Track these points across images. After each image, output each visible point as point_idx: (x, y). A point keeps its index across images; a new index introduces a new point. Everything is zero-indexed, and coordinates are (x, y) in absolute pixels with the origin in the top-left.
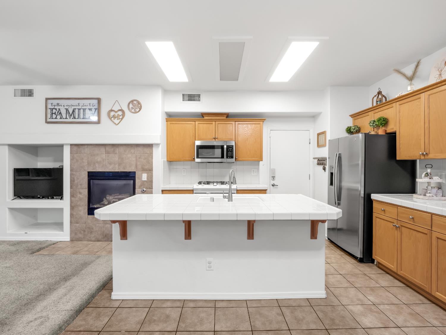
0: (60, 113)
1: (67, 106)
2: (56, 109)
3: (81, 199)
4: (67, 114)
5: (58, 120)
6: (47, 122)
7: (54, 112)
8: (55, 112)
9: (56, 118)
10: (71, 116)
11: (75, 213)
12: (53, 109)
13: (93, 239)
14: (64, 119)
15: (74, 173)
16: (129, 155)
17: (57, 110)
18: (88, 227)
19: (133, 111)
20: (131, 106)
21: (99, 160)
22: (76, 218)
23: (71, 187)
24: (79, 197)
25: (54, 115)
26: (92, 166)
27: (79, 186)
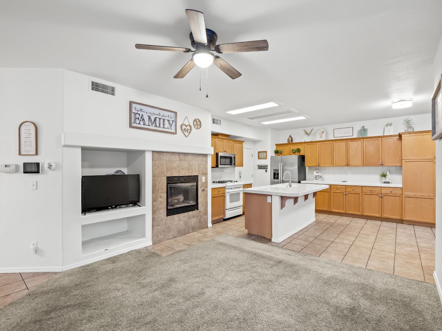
0: (143, 119)
1: (150, 113)
2: (139, 114)
3: (161, 203)
4: (150, 122)
5: (142, 126)
6: (131, 126)
7: (137, 117)
8: (139, 117)
9: (139, 124)
10: (153, 123)
11: (156, 217)
12: (136, 113)
13: (171, 237)
14: (146, 125)
15: (156, 178)
16: (195, 162)
17: (141, 115)
18: (167, 228)
19: (196, 127)
20: (195, 123)
21: (175, 166)
22: (158, 221)
23: (153, 192)
24: (160, 201)
25: (137, 120)
26: (170, 171)
27: (160, 191)
